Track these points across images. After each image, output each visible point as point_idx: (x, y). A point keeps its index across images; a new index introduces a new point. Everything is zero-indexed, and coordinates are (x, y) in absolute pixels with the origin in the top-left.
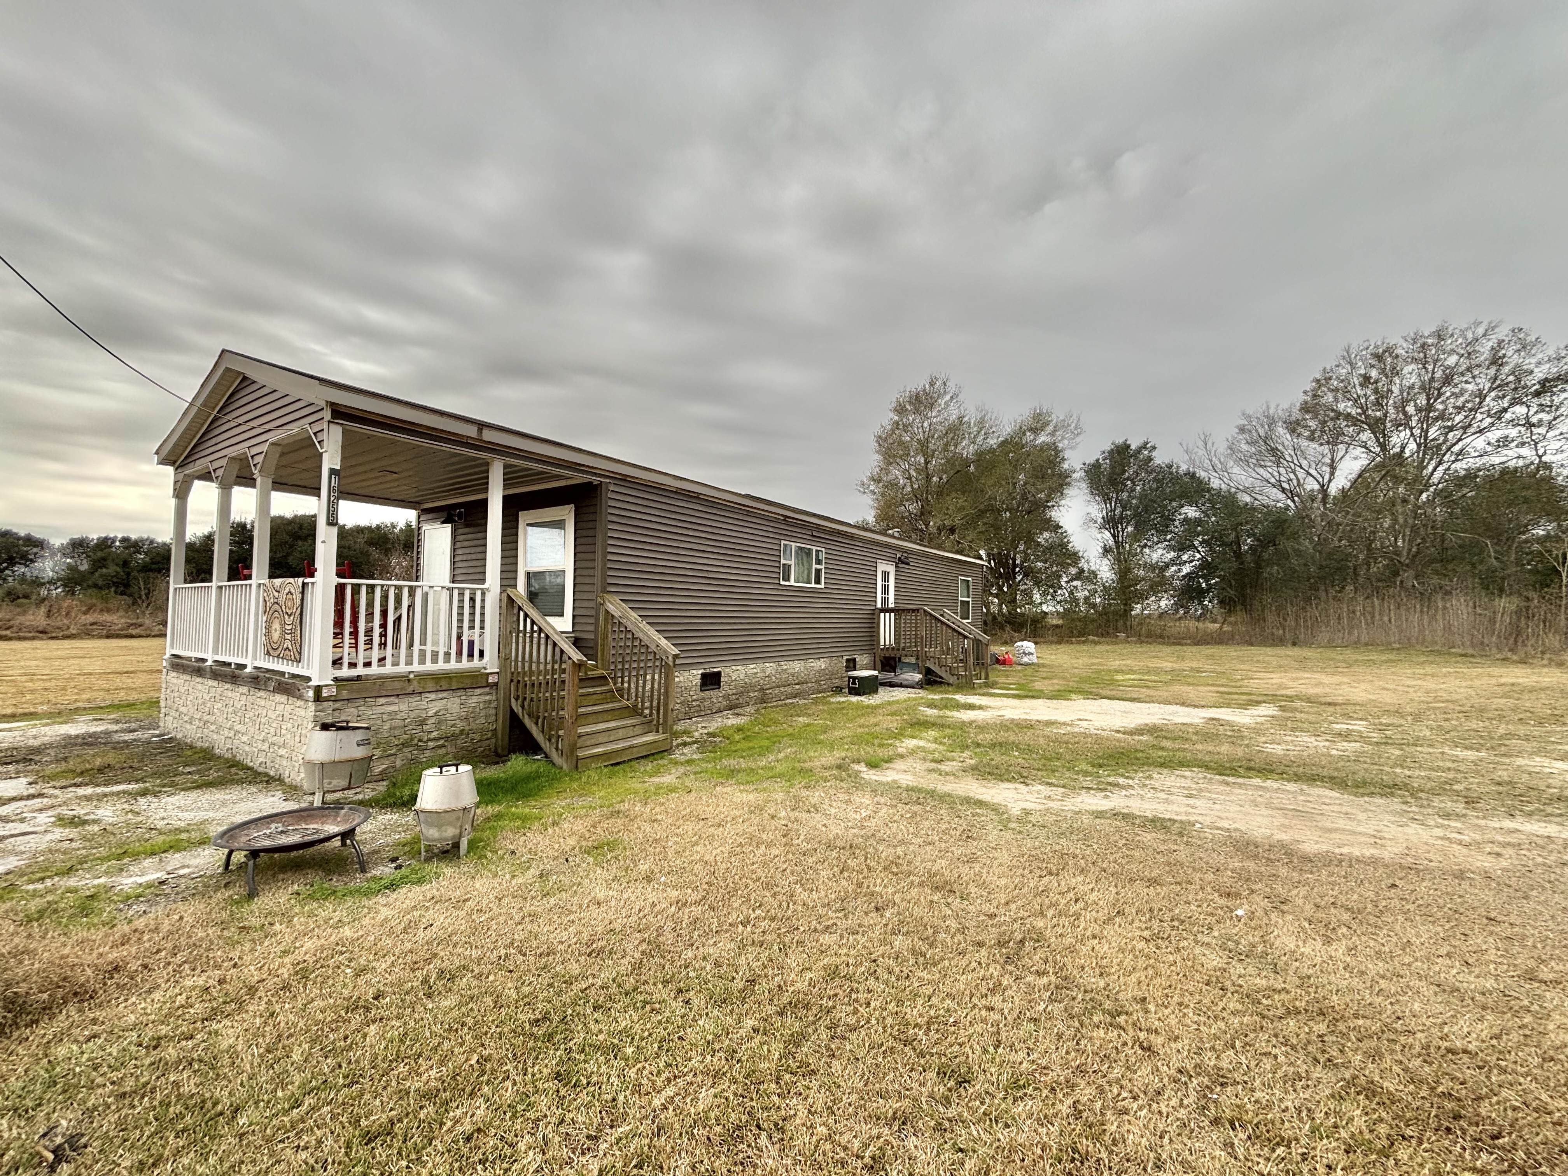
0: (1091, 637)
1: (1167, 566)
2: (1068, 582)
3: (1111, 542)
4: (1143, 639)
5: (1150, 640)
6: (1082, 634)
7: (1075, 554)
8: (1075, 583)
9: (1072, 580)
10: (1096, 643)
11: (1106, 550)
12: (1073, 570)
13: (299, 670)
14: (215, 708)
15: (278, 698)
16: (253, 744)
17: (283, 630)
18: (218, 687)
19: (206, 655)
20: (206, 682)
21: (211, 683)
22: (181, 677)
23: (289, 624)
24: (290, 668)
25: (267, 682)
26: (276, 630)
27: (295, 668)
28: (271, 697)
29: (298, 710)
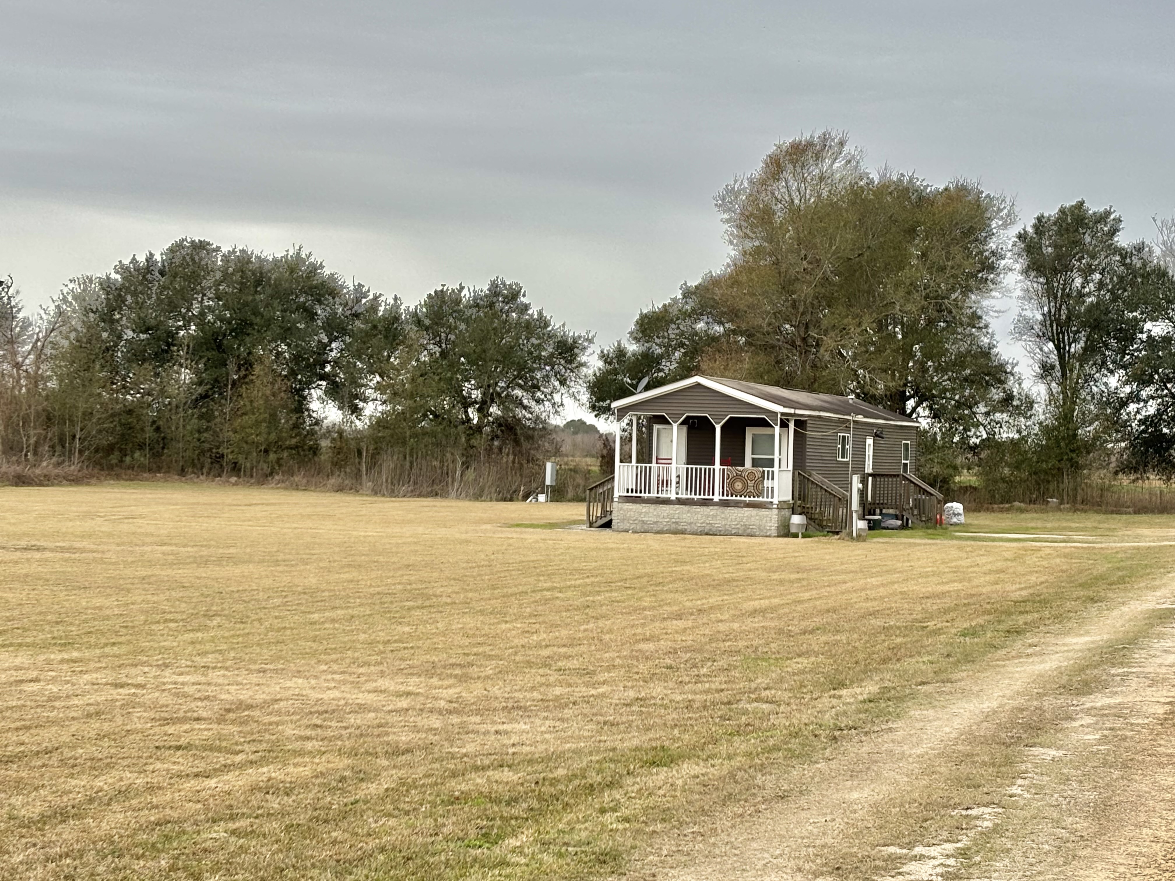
0: (1017, 504)
1: (1124, 404)
2: (987, 414)
3: (1054, 358)
4: (1078, 506)
5: (1086, 507)
6: (1007, 499)
7: (1001, 368)
8: (998, 416)
9: (994, 410)
10: (1021, 511)
11: (1046, 370)
12: (996, 394)
13: (761, 499)
14: (684, 516)
15: (746, 509)
16: (727, 527)
17: (745, 486)
18: (686, 508)
19: (668, 496)
20: (672, 506)
21: (677, 506)
22: (638, 505)
23: (751, 484)
24: (752, 499)
25: (737, 504)
26: (738, 486)
27: (756, 499)
28: (740, 509)
29: (763, 512)
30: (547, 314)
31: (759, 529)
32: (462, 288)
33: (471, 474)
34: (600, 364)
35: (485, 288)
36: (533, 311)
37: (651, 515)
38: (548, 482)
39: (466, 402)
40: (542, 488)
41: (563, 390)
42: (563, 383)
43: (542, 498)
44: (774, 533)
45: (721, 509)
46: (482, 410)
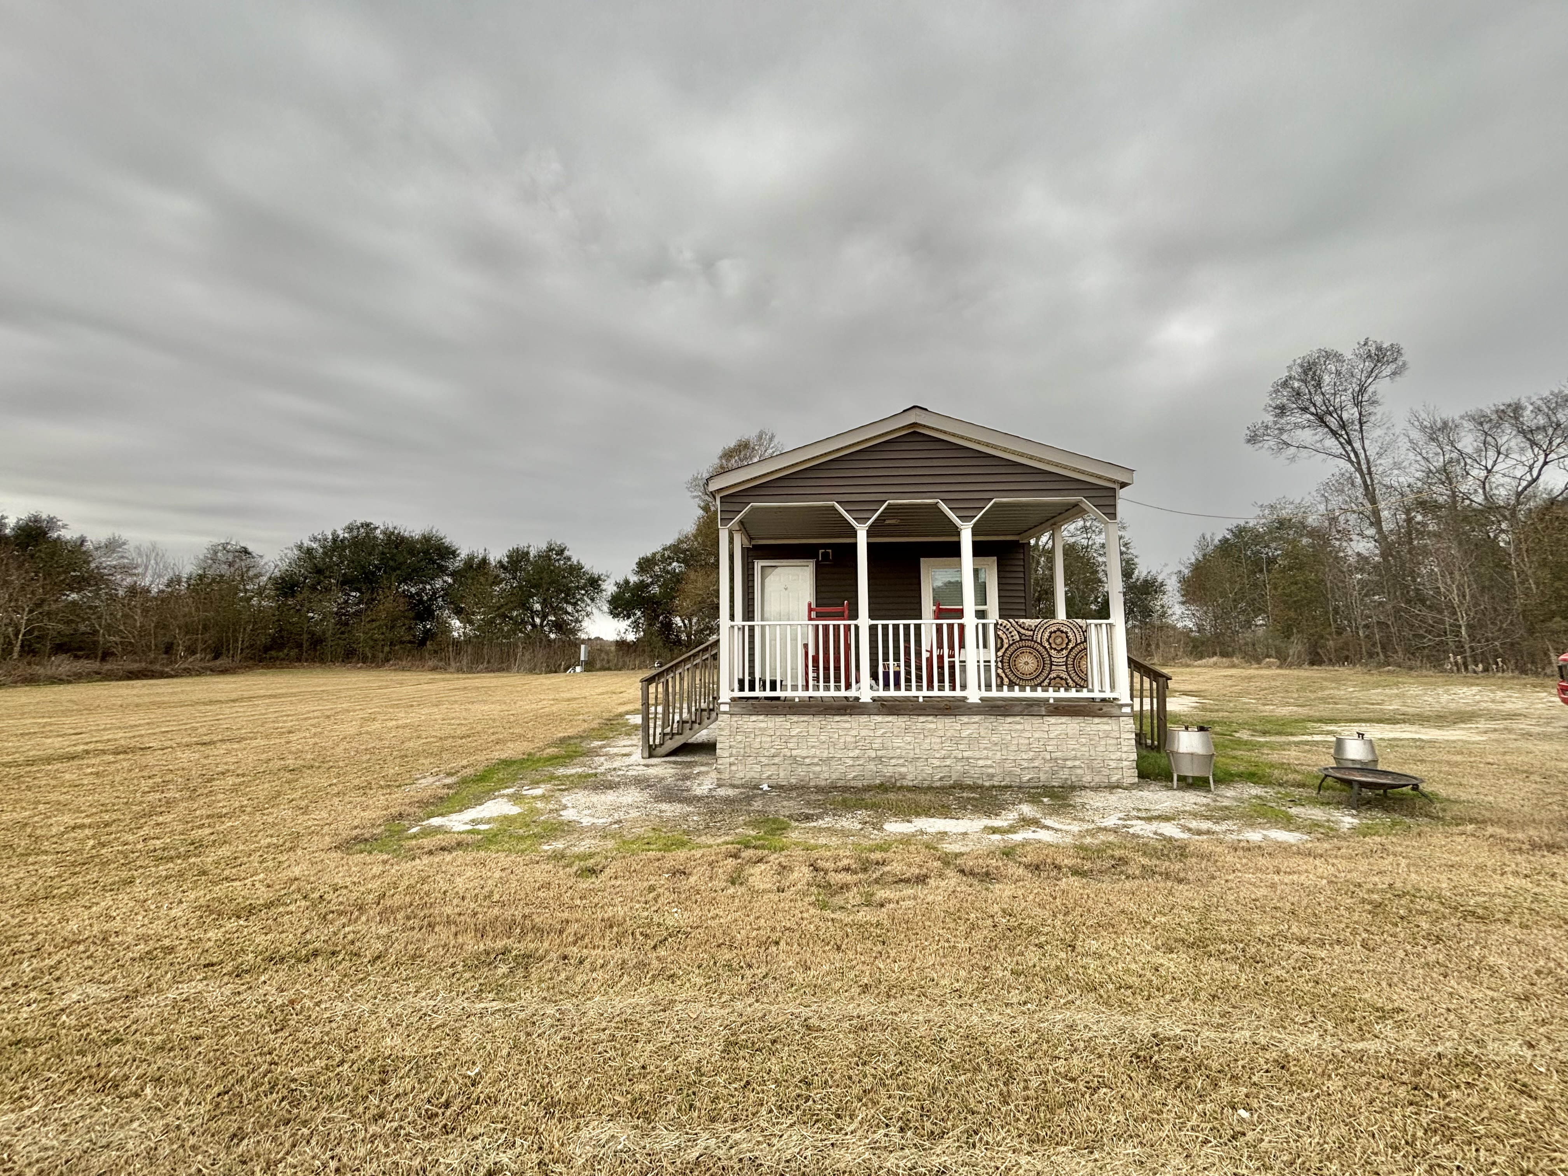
13: (1084, 694)
14: (898, 742)
15: (1052, 720)
16: (1008, 765)
17: (1045, 663)
18: (899, 722)
19: (852, 693)
20: (864, 719)
21: (879, 718)
22: (779, 720)
23: (1058, 658)
24: (1062, 694)
25: (1030, 708)
26: (1027, 663)
27: (1073, 694)
28: (1036, 721)
29: (1098, 726)
30: (583, 562)
31: (1092, 769)
32: (529, 547)
33: (527, 656)
34: (615, 588)
35: (544, 546)
36: (574, 560)
37: (812, 740)
38: (582, 658)
39: (534, 613)
40: (578, 663)
41: (593, 605)
42: (592, 600)
43: (578, 669)
44: (1131, 776)
45: (990, 722)
46: (544, 617)
